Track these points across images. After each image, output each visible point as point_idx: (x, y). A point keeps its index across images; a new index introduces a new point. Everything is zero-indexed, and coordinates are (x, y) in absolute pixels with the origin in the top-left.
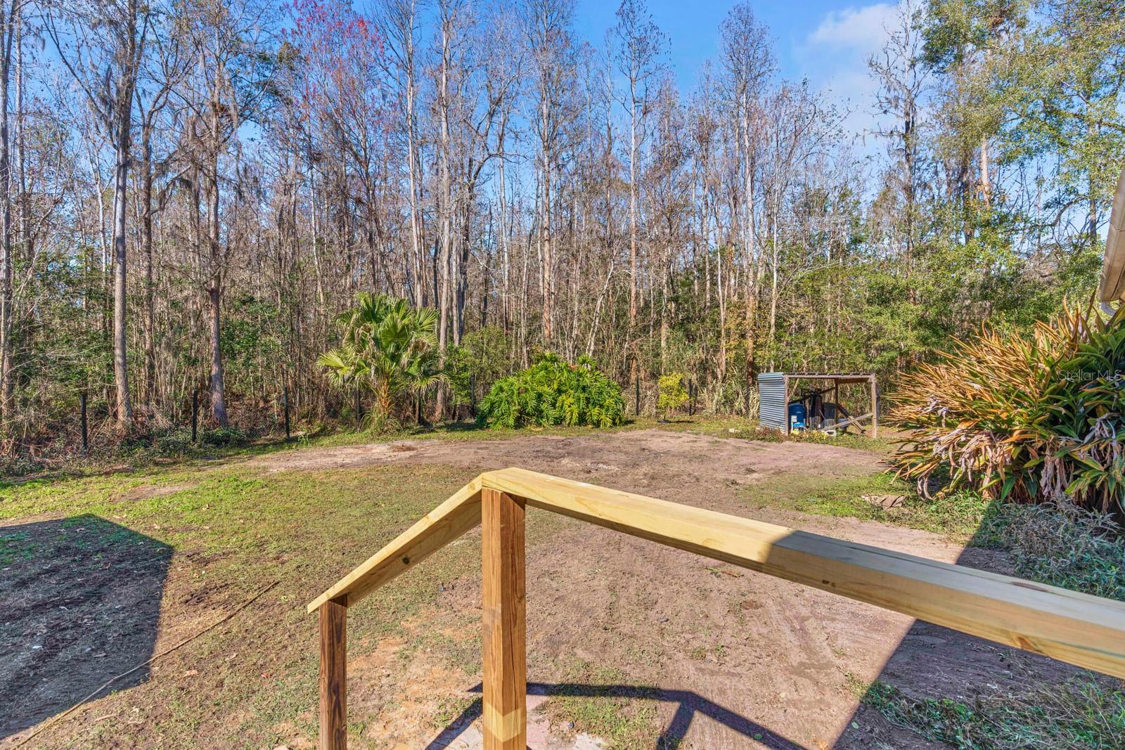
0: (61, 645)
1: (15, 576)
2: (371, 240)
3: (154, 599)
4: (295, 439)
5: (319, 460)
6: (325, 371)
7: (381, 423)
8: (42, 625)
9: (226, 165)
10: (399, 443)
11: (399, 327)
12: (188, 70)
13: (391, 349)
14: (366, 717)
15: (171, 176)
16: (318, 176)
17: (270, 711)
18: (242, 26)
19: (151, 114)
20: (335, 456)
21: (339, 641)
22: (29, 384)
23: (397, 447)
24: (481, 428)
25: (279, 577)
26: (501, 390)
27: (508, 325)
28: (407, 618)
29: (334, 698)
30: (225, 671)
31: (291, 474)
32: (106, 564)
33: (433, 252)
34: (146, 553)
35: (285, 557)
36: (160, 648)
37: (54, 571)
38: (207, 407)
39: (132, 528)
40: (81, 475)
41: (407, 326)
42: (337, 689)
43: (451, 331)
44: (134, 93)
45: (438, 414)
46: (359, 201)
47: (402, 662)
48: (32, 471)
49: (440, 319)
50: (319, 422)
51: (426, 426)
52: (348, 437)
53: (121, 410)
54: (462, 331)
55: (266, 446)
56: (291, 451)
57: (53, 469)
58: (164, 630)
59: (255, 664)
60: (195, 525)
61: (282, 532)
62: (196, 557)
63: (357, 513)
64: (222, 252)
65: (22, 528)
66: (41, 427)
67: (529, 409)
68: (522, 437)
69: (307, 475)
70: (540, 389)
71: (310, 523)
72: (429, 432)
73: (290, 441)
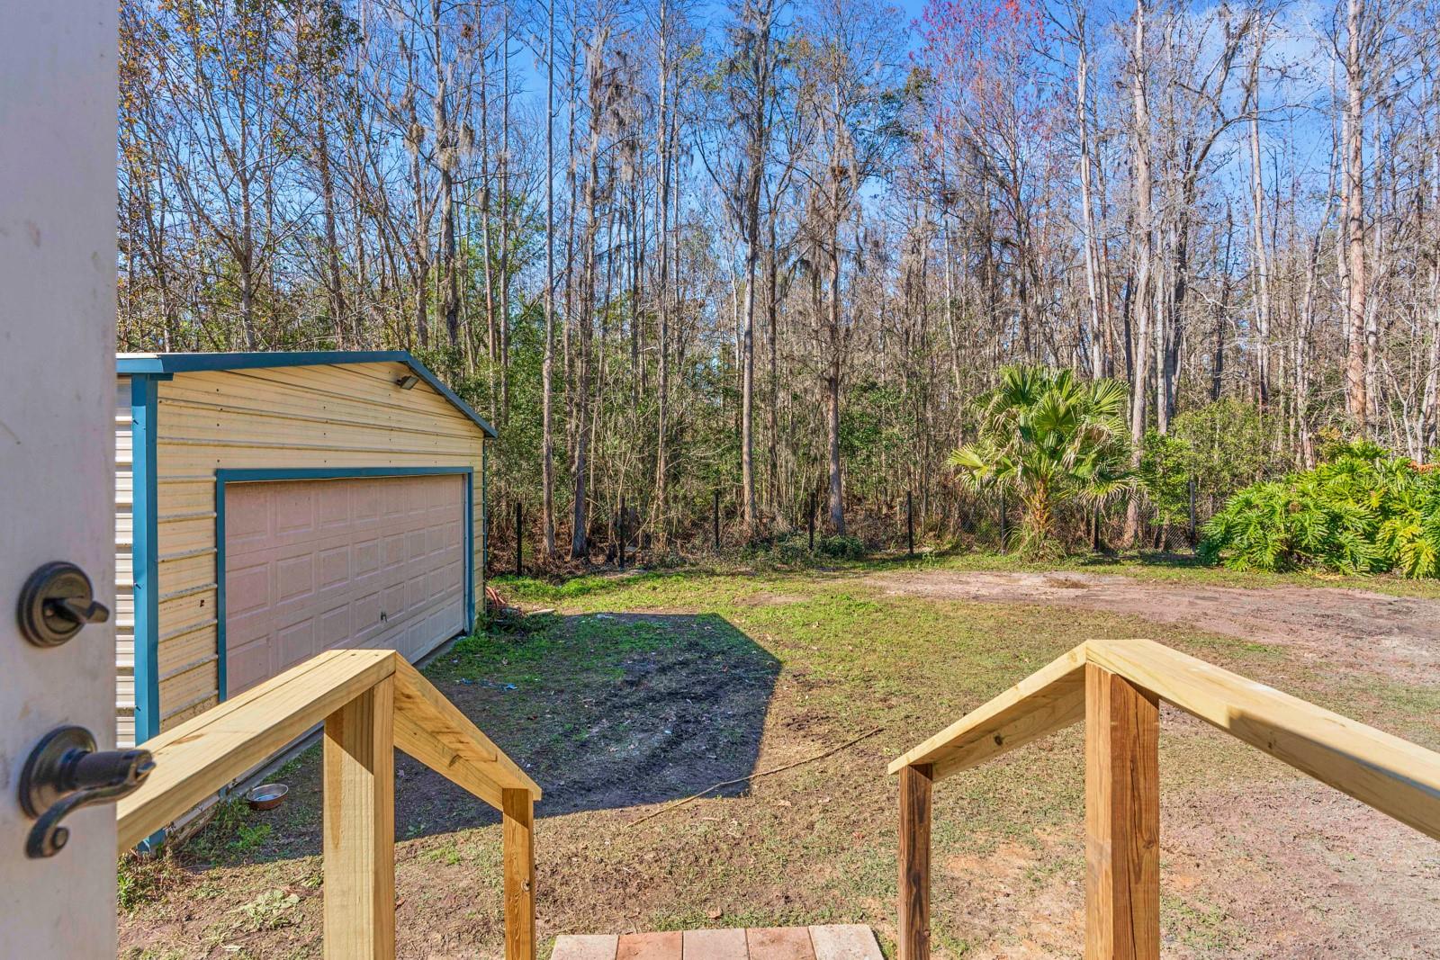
0: (684, 736)
1: (659, 662)
2: (1022, 294)
3: (760, 713)
4: (919, 557)
5: (946, 587)
6: (958, 471)
7: (1033, 543)
8: (673, 713)
9: (846, 234)
10: (1061, 576)
11: (1062, 410)
12: (810, 139)
13: (1050, 441)
14: (970, 938)
15: (793, 259)
16: (954, 222)
17: (858, 879)
18: (862, 70)
19: (777, 197)
20: (968, 583)
21: (921, 820)
22: (679, 482)
23: (1057, 581)
24: (1207, 565)
25: (883, 723)
26: (1249, 504)
27: (1267, 393)
28: (1043, 825)
29: (915, 890)
30: (816, 816)
31: (910, 600)
32: (724, 667)
33: (1124, 293)
34: (758, 663)
35: (894, 701)
36: (762, 766)
37: (684, 664)
38: (825, 510)
39: (748, 634)
40: (712, 573)
41: (1074, 407)
42: (918, 879)
43: (1154, 411)
44: (762, 181)
45: (1128, 536)
46: (1006, 243)
47: (1030, 884)
48: (678, 565)
49: (1132, 395)
50: (950, 537)
51: (1106, 553)
52: (987, 560)
53: (748, 509)
54: (1172, 411)
55: (884, 561)
56: (913, 571)
57: (692, 565)
58: (766, 749)
59: (847, 817)
60: (803, 644)
61: (893, 669)
62: (802, 679)
63: (989, 663)
64: (842, 333)
65: (667, 617)
66: (687, 523)
67: (1309, 540)
68: (1292, 588)
69: (930, 604)
70: (1337, 507)
71: (927, 665)
72: (1109, 564)
73: (914, 558)
